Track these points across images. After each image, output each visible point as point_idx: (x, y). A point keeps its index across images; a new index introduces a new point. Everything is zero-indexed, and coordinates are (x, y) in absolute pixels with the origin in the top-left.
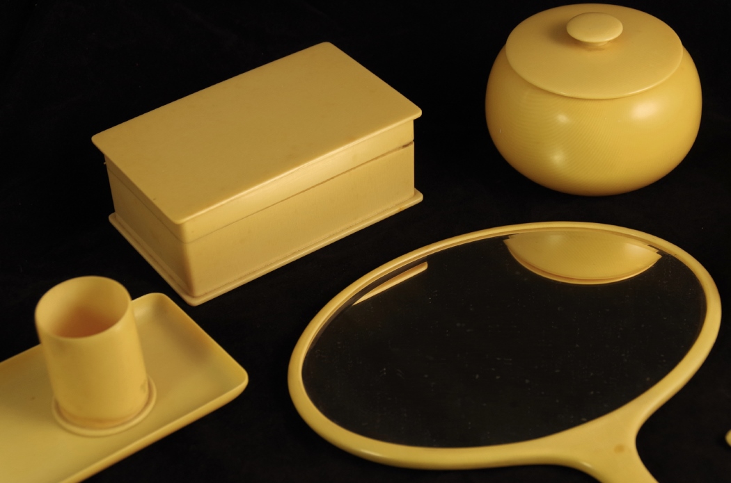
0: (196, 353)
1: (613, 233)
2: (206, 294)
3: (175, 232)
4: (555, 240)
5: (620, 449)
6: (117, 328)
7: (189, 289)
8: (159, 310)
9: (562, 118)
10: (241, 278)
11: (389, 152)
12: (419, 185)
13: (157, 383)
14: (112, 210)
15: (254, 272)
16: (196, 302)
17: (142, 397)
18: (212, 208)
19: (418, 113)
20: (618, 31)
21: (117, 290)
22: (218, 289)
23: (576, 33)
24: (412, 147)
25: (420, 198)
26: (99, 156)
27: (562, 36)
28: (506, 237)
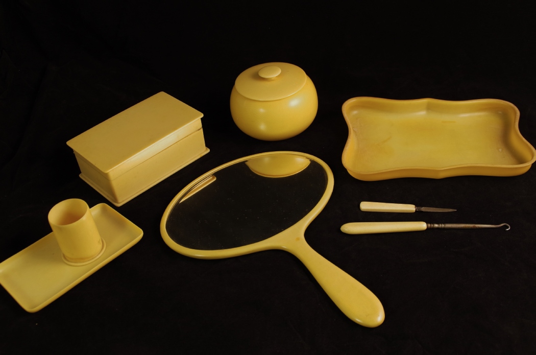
0: (121, 225)
1: (288, 154)
2: (123, 201)
3: (106, 177)
4: (267, 160)
5: (298, 239)
6: (84, 218)
7: (116, 200)
8: (104, 211)
9: (262, 110)
10: (137, 193)
11: (192, 133)
12: (207, 145)
13: (105, 240)
14: (80, 172)
15: (142, 190)
16: (119, 205)
17: (100, 246)
18: (119, 165)
19: (202, 116)
20: (279, 72)
21: (83, 203)
22: (128, 198)
23: (263, 75)
24: (202, 130)
25: (209, 151)
26: (71, 150)
27: (257, 77)
28: (246, 161)
